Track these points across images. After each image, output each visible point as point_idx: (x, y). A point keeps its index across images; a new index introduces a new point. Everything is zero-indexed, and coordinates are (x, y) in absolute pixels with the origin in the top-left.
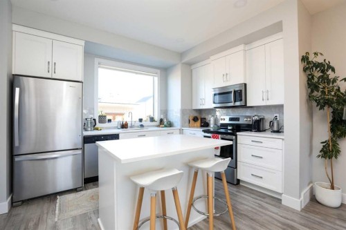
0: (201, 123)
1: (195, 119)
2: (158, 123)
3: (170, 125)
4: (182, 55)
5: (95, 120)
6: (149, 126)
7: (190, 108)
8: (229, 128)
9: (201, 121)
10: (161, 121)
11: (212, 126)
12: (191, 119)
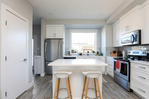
0: (118, 54)
1: (114, 52)
2: (96, 54)
3: (102, 55)
4: (106, 20)
5: (69, 52)
6: (92, 55)
7: (112, 46)
8: (131, 58)
9: (118, 53)
10: (98, 53)
11: (123, 56)
12: (112, 52)
